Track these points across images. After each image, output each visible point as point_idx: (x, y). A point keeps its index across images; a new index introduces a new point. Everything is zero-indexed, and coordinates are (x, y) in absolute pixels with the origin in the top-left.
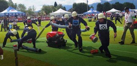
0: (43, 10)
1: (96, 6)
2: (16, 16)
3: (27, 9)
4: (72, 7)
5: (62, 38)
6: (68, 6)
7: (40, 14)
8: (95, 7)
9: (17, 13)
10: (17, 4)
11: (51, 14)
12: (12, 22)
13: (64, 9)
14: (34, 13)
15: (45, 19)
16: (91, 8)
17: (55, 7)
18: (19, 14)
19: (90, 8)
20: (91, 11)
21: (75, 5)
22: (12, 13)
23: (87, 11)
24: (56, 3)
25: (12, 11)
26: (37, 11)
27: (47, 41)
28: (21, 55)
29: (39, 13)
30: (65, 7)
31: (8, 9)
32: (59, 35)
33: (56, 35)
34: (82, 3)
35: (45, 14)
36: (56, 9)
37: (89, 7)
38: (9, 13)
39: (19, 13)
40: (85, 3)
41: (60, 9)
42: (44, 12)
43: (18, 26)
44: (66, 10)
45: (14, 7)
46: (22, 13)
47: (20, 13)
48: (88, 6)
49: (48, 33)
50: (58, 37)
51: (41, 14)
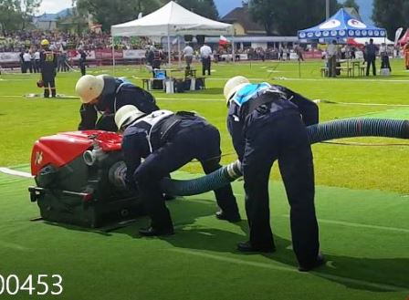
7: (67, 28)
11: (119, 30)
27: (32, 190)
35: (98, 30)
41: (171, 5)
42: (90, 19)
49: (42, 142)
51: (73, 32)
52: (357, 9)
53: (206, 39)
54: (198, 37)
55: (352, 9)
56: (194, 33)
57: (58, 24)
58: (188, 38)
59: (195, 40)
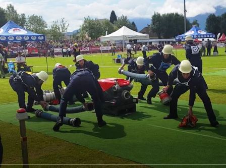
0: (84, 28)
1: (205, 21)
2: (24, 43)
3: (49, 28)
4: (150, 23)
5: (128, 94)
6: (141, 20)
7: (77, 38)
8: (203, 24)
9: (26, 36)
10: (26, 17)
11: (103, 39)
12: (15, 56)
13: (133, 26)
14: (63, 35)
15: (88, 49)
16: (194, 26)
17: (111, 23)
18: (30, 39)
19: (191, 25)
20: (193, 32)
21: (157, 18)
22: (15, 37)
23: (184, 33)
24: (113, 14)
25: (14, 30)
26: (71, 32)
28: (35, 131)
29: (75, 36)
30: (133, 23)
31: (6, 26)
32: (121, 86)
33: (115, 88)
34: (173, 14)
35: (90, 39)
36: (115, 27)
37: (188, 22)
38: (7, 37)
39: (30, 36)
40: (179, 14)
41: (124, 27)
42: (86, 34)
43: (28, 65)
44: (136, 30)
45: (20, 22)
46: (37, 36)
47: (34, 36)
48: (187, 19)
50: (119, 92)
51: (80, 40)
52: (198, 25)
53: (138, 41)
54: (134, 40)
55: (196, 25)
56: (133, 39)
57: (73, 36)
58: (131, 41)
59: (133, 42)
